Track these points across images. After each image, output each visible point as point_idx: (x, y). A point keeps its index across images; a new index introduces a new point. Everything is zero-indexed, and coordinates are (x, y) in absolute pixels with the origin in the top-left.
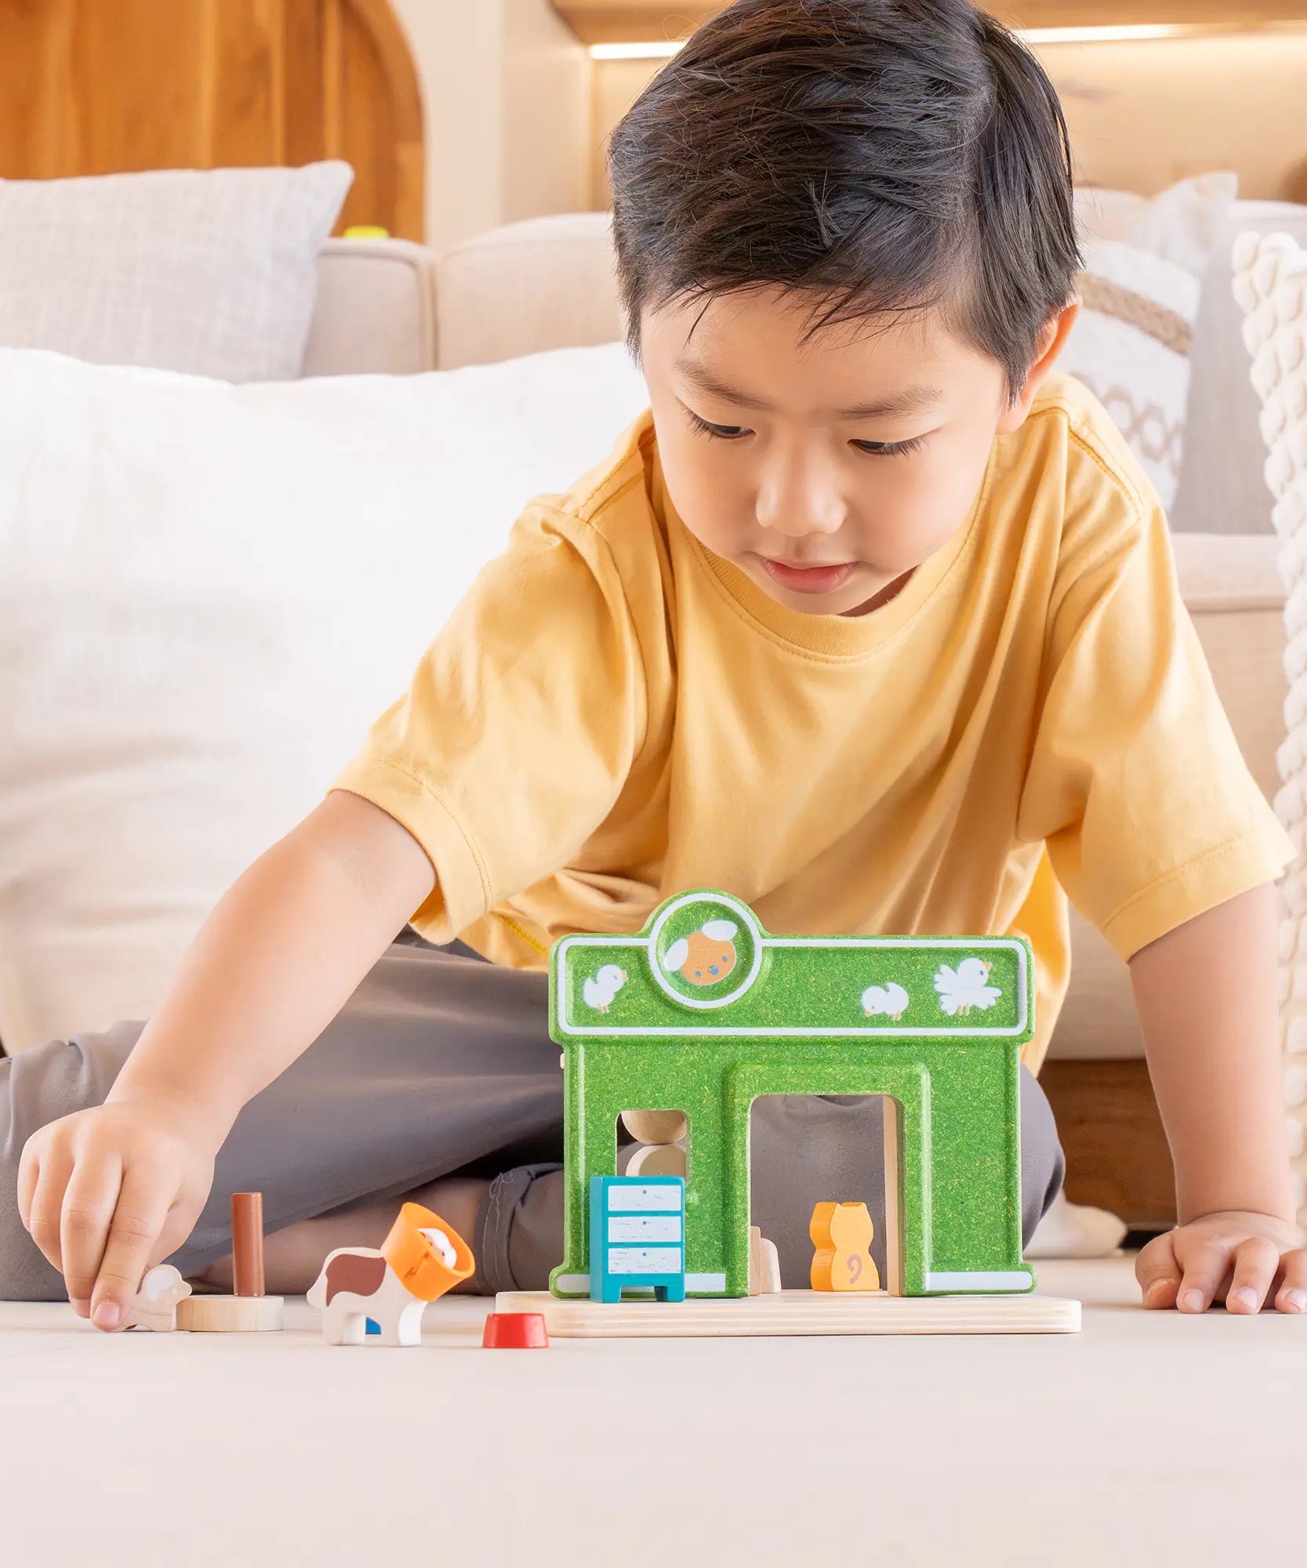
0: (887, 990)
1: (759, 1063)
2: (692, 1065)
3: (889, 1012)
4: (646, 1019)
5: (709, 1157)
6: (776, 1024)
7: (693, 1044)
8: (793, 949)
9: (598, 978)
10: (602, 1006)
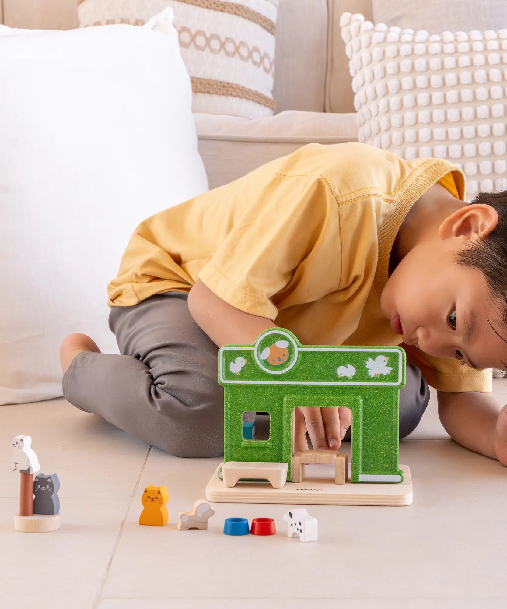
0: (347, 367)
1: (297, 395)
2: (271, 395)
3: (347, 376)
4: (253, 377)
5: (277, 429)
6: (304, 380)
7: (271, 387)
8: (310, 351)
9: (235, 362)
10: (237, 372)
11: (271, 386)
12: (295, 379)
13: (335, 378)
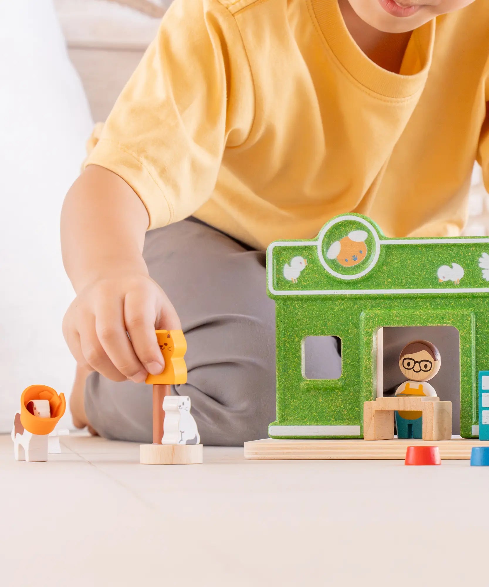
0: (452, 267)
1: (379, 309)
2: (343, 310)
3: (453, 279)
4: (317, 285)
5: (352, 361)
6: (389, 288)
7: (343, 300)
8: (398, 245)
9: (291, 264)
10: (293, 279)
11: (343, 298)
12: (378, 286)
13: (435, 282)
